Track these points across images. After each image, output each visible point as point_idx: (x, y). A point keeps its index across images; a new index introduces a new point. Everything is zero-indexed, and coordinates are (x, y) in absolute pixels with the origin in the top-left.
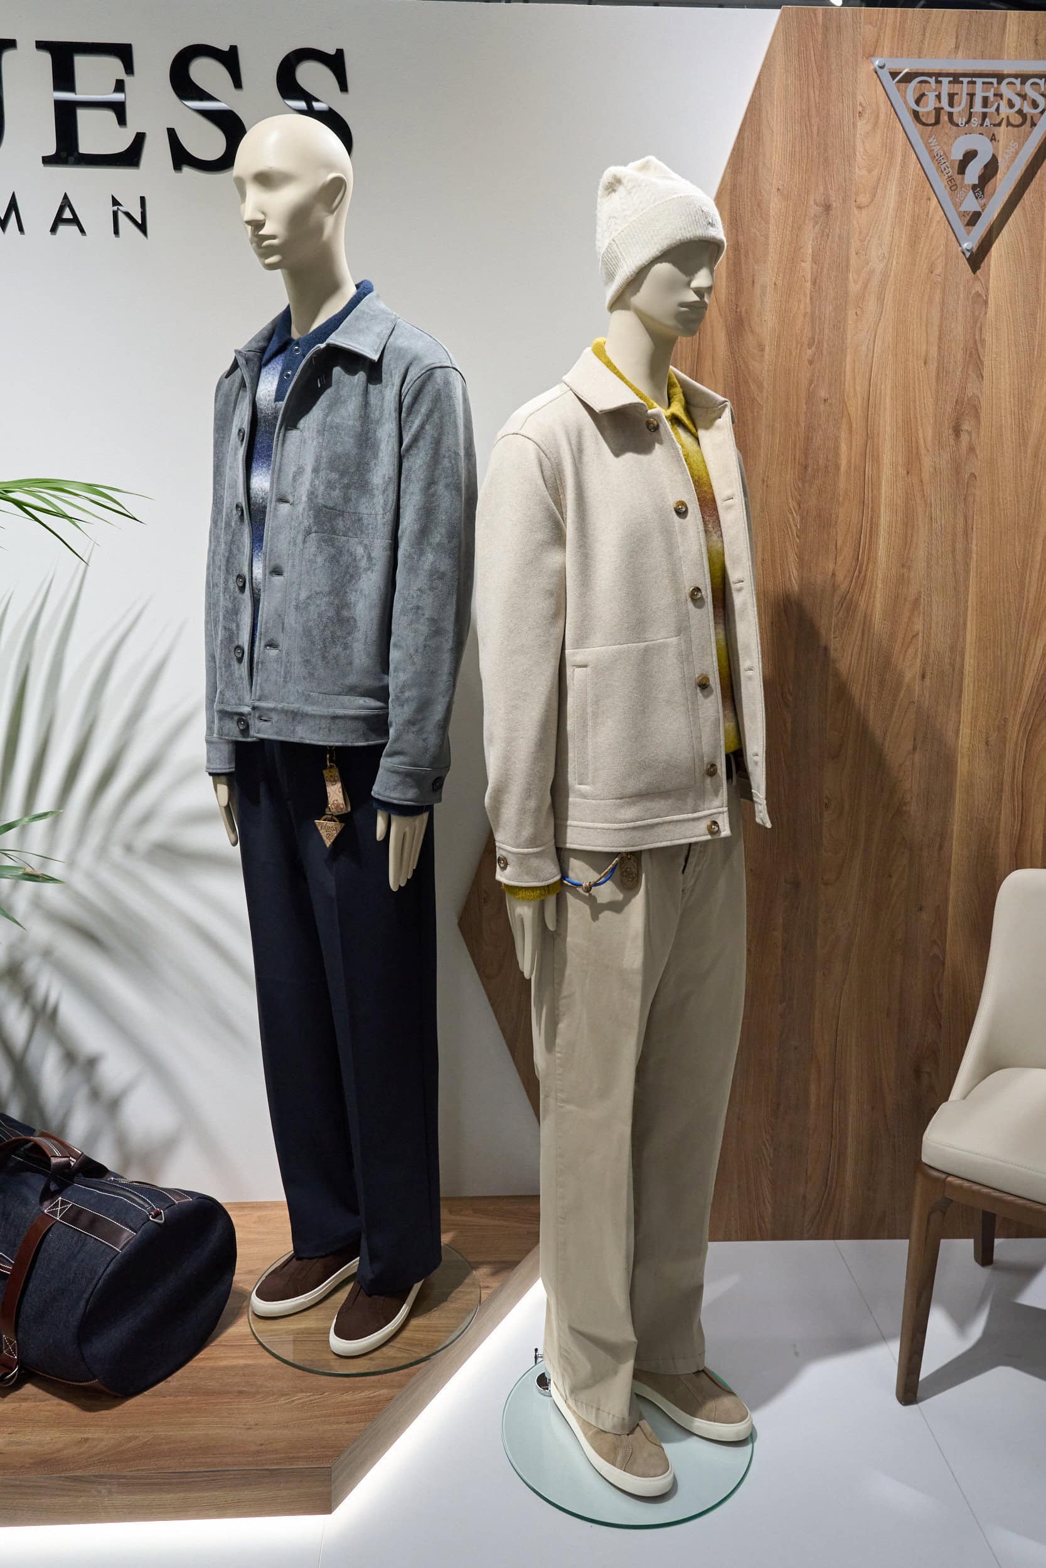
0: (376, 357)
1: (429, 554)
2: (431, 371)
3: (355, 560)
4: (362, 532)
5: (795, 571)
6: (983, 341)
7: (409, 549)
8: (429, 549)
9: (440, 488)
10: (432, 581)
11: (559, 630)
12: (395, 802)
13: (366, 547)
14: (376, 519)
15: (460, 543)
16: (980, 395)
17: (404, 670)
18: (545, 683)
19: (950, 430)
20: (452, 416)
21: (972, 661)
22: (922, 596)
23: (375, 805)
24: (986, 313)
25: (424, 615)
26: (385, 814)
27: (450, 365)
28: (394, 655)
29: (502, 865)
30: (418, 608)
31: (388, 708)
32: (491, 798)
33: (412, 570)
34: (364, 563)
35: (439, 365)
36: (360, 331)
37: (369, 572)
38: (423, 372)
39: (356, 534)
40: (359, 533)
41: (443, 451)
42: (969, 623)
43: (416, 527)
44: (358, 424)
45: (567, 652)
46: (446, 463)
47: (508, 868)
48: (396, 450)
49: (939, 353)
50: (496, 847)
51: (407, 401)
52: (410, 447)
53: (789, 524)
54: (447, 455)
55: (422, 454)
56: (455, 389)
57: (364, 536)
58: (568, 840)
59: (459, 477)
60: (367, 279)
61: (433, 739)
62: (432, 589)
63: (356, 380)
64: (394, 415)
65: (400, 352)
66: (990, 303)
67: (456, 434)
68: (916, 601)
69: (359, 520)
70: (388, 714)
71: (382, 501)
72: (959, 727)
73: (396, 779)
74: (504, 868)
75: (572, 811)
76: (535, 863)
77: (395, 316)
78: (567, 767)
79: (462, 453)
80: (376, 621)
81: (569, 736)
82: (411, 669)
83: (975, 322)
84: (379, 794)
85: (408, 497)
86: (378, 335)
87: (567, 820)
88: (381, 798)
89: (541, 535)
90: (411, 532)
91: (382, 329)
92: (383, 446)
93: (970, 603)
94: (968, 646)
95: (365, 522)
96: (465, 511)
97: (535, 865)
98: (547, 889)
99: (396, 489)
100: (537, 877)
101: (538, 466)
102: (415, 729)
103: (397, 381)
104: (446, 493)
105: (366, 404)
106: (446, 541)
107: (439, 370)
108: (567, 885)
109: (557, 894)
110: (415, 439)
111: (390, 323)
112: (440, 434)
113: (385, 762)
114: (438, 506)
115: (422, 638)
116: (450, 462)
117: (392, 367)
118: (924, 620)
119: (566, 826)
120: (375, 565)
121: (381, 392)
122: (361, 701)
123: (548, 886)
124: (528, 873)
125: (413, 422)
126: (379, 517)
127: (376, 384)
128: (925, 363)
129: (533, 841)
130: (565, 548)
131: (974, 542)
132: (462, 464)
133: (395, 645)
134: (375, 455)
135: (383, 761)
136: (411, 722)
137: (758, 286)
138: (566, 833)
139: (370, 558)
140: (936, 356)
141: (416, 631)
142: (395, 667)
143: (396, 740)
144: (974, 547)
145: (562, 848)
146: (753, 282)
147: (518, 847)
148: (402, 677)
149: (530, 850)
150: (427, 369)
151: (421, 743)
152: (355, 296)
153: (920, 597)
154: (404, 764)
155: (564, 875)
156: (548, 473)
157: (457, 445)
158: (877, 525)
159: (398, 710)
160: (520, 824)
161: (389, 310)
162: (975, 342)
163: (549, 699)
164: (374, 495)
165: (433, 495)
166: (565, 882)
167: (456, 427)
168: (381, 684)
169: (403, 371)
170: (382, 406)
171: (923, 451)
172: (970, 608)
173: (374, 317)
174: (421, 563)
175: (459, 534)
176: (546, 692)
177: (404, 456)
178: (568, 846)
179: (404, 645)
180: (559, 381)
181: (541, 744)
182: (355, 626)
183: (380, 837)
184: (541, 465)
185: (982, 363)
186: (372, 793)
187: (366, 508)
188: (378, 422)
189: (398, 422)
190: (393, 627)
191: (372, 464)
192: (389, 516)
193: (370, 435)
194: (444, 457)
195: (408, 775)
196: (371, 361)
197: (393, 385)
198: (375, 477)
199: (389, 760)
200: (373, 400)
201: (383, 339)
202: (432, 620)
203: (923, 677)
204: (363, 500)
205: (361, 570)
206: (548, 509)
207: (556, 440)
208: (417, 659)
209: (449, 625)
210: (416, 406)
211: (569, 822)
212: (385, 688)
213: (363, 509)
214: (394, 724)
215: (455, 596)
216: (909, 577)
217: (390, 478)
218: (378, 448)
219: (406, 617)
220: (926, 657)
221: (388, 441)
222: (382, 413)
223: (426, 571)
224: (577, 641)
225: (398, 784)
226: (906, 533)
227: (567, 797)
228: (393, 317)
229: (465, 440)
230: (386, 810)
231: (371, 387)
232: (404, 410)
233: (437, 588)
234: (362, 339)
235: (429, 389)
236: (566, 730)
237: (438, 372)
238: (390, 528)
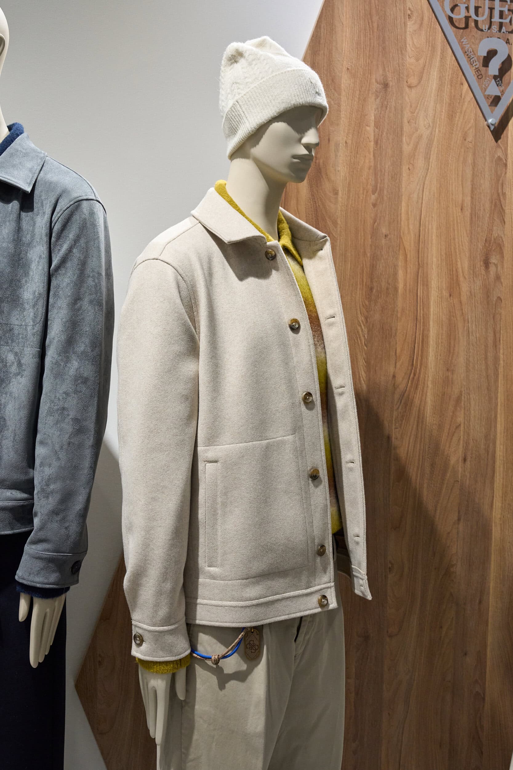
0: (29, 189)
1: (74, 362)
2: (78, 203)
3: (6, 366)
4: (13, 341)
5: (363, 373)
6: (504, 194)
7: (56, 356)
8: (74, 357)
9: (85, 304)
10: (77, 386)
11: (192, 430)
12: (38, 585)
13: (16, 354)
14: (26, 329)
15: (101, 351)
16: (502, 236)
17: (50, 466)
18: (181, 477)
19: (482, 263)
20: (96, 242)
21: (502, 447)
22: (463, 395)
23: (18, 588)
24: (506, 173)
25: (68, 415)
26: (28, 597)
27: (94, 198)
28: (40, 451)
29: (138, 642)
30: (64, 409)
31: (33, 499)
32: (129, 581)
33: (59, 375)
34: (14, 369)
35: (85, 198)
36: (14, 166)
37: (19, 377)
38: (72, 203)
39: (7, 343)
40: (10, 341)
41: (88, 271)
42: (498, 416)
43: (63, 337)
44: (11, 246)
45: (199, 449)
46: (90, 282)
47: (144, 644)
48: (46, 269)
49: (472, 203)
50: (132, 625)
51: (57, 228)
52: (58, 268)
53: (359, 335)
54: (91, 275)
55: (70, 273)
56: (99, 218)
57: (14, 344)
58: (198, 616)
59: (101, 293)
60: (18, 122)
61: (74, 528)
62: (76, 392)
63: (10, 208)
64: (45, 239)
65: (50, 186)
66: (508, 165)
67: (99, 257)
68: (458, 400)
69: (10, 330)
70: (33, 505)
71: (32, 314)
72: (493, 500)
73: (39, 564)
74: (139, 645)
75: (201, 591)
76: (170, 639)
77: (44, 154)
78: (198, 552)
79: (104, 274)
80: (24, 421)
81: (200, 523)
82: (55, 464)
83: (498, 180)
84: (23, 579)
85: (55, 311)
86: (30, 170)
87: (197, 599)
88: (25, 582)
89: (179, 347)
90: (59, 341)
91: (33, 165)
92: (33, 266)
93: (499, 400)
94: (498, 435)
95: (16, 332)
96: (105, 323)
97: (170, 641)
98: (179, 662)
99: (45, 303)
100: (170, 652)
101: (176, 287)
102: (59, 518)
103: (48, 211)
104: (90, 308)
105: (19, 229)
106: (89, 350)
107: (85, 202)
108: (196, 658)
109: (187, 667)
110: (64, 261)
111: (39, 160)
112: (85, 257)
113: (28, 548)
114: (83, 319)
115: (67, 436)
116: (94, 281)
117: (43, 198)
118: (464, 414)
119: (196, 604)
120: (24, 370)
121: (32, 219)
122: (9, 493)
123: (180, 660)
124: (162, 649)
125: (61, 246)
126: (29, 328)
127: (27, 212)
128: (462, 209)
129: (167, 621)
130: (198, 359)
131: (501, 351)
132: (104, 283)
133: (42, 443)
134: (26, 274)
135: (27, 548)
136: (55, 512)
137: (332, 144)
138: (196, 611)
139: (20, 364)
140: (469, 204)
141: (61, 430)
142: (41, 463)
143: (41, 529)
144: (501, 356)
145: (191, 624)
146: (329, 140)
147: (154, 625)
148: (48, 471)
149: (166, 628)
150: (75, 200)
151: (63, 531)
152: (9, 136)
153: (462, 395)
154: (48, 550)
155: (194, 649)
156: (184, 293)
157: (100, 267)
158: (428, 337)
159: (43, 502)
160: (157, 605)
161: (39, 150)
162: (498, 195)
163: (184, 491)
164: (24, 309)
165: (79, 310)
166: (194, 655)
167: (99, 251)
168: (26, 478)
169: (53, 201)
170: (33, 231)
171: (461, 279)
172: (499, 404)
173: (26, 155)
174: (67, 369)
175: (101, 345)
176: (182, 485)
177: (53, 275)
178: (198, 622)
179: (50, 442)
180: (188, 214)
181: (176, 532)
182: (5, 425)
183: (22, 618)
184: (179, 287)
185: (504, 210)
186: (16, 577)
187: (17, 319)
188: (29, 245)
189: (48, 246)
190: (40, 426)
191: (23, 281)
192: (39, 327)
193: (22, 255)
194: (89, 276)
195: (51, 560)
196: (24, 192)
197: (44, 213)
198: (25, 293)
199: (33, 547)
200: (25, 225)
201: (34, 173)
202: (76, 420)
203: (465, 460)
204: (15, 313)
205: (11, 375)
206: (184, 324)
207: (191, 265)
208: (62, 455)
209: (91, 425)
210: (65, 233)
211: (199, 601)
212: (31, 482)
213: (15, 320)
214: (39, 514)
215: (96, 399)
216: (452, 379)
217: (40, 294)
218: (29, 267)
219: (52, 418)
220: (467, 443)
221: (38, 262)
222: (33, 236)
223: (70, 377)
224: (209, 439)
225: (42, 569)
226: (450, 343)
227: (198, 578)
228: (42, 155)
229: (106, 263)
230: (29, 594)
231: (23, 214)
232: (54, 235)
233: (81, 392)
234: (16, 172)
235: (76, 218)
236: (198, 518)
237: (85, 204)
238: (39, 337)
